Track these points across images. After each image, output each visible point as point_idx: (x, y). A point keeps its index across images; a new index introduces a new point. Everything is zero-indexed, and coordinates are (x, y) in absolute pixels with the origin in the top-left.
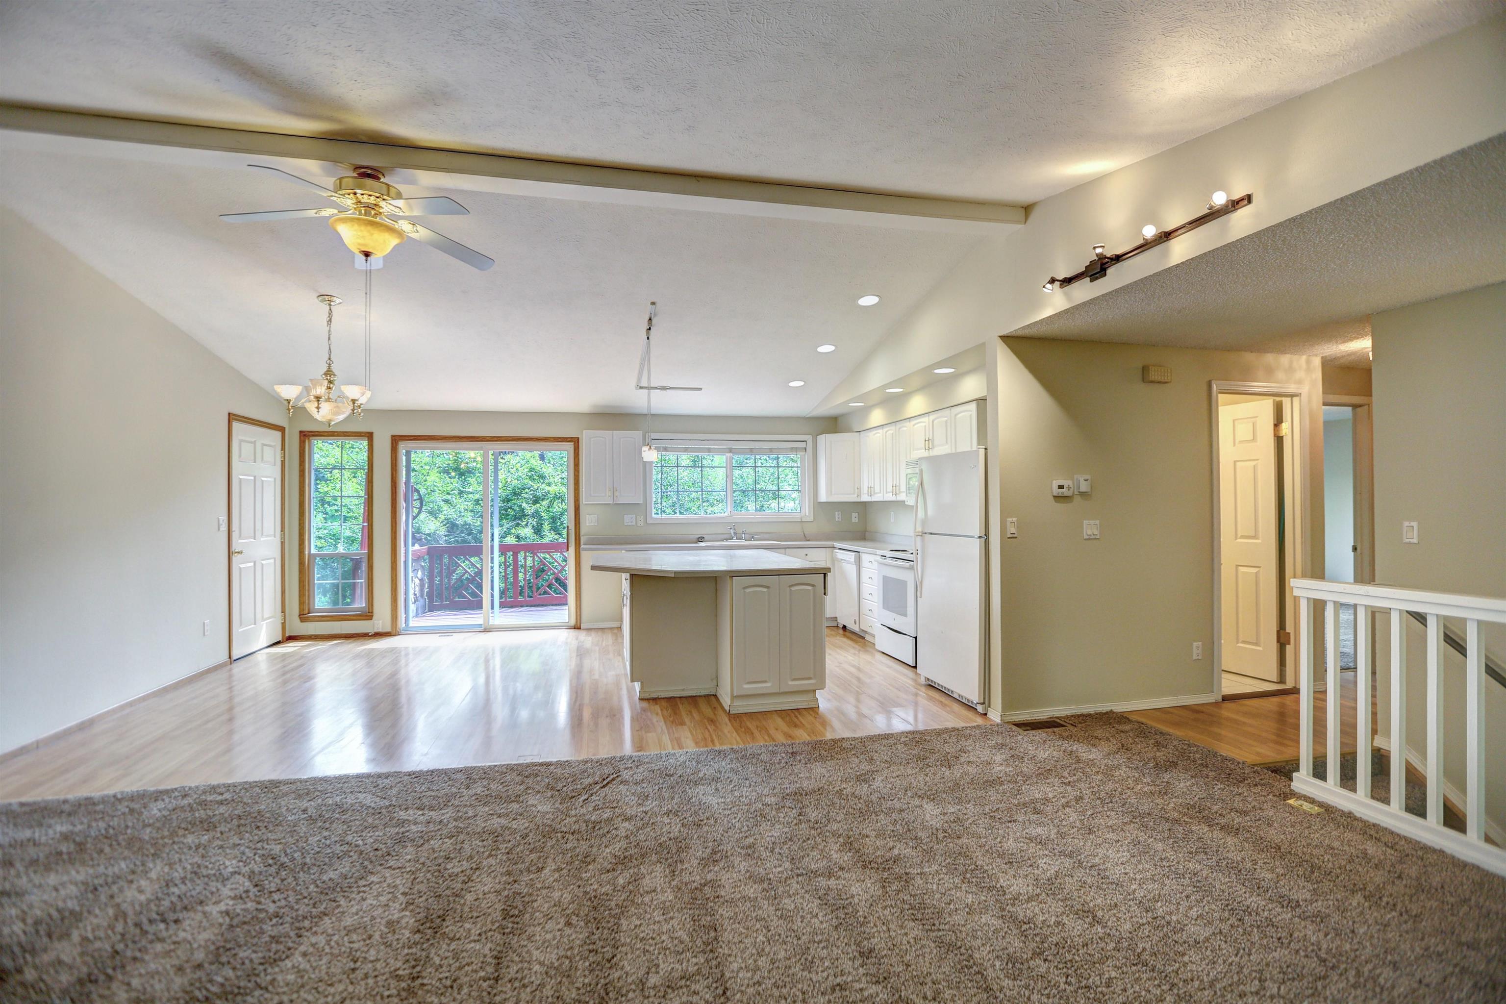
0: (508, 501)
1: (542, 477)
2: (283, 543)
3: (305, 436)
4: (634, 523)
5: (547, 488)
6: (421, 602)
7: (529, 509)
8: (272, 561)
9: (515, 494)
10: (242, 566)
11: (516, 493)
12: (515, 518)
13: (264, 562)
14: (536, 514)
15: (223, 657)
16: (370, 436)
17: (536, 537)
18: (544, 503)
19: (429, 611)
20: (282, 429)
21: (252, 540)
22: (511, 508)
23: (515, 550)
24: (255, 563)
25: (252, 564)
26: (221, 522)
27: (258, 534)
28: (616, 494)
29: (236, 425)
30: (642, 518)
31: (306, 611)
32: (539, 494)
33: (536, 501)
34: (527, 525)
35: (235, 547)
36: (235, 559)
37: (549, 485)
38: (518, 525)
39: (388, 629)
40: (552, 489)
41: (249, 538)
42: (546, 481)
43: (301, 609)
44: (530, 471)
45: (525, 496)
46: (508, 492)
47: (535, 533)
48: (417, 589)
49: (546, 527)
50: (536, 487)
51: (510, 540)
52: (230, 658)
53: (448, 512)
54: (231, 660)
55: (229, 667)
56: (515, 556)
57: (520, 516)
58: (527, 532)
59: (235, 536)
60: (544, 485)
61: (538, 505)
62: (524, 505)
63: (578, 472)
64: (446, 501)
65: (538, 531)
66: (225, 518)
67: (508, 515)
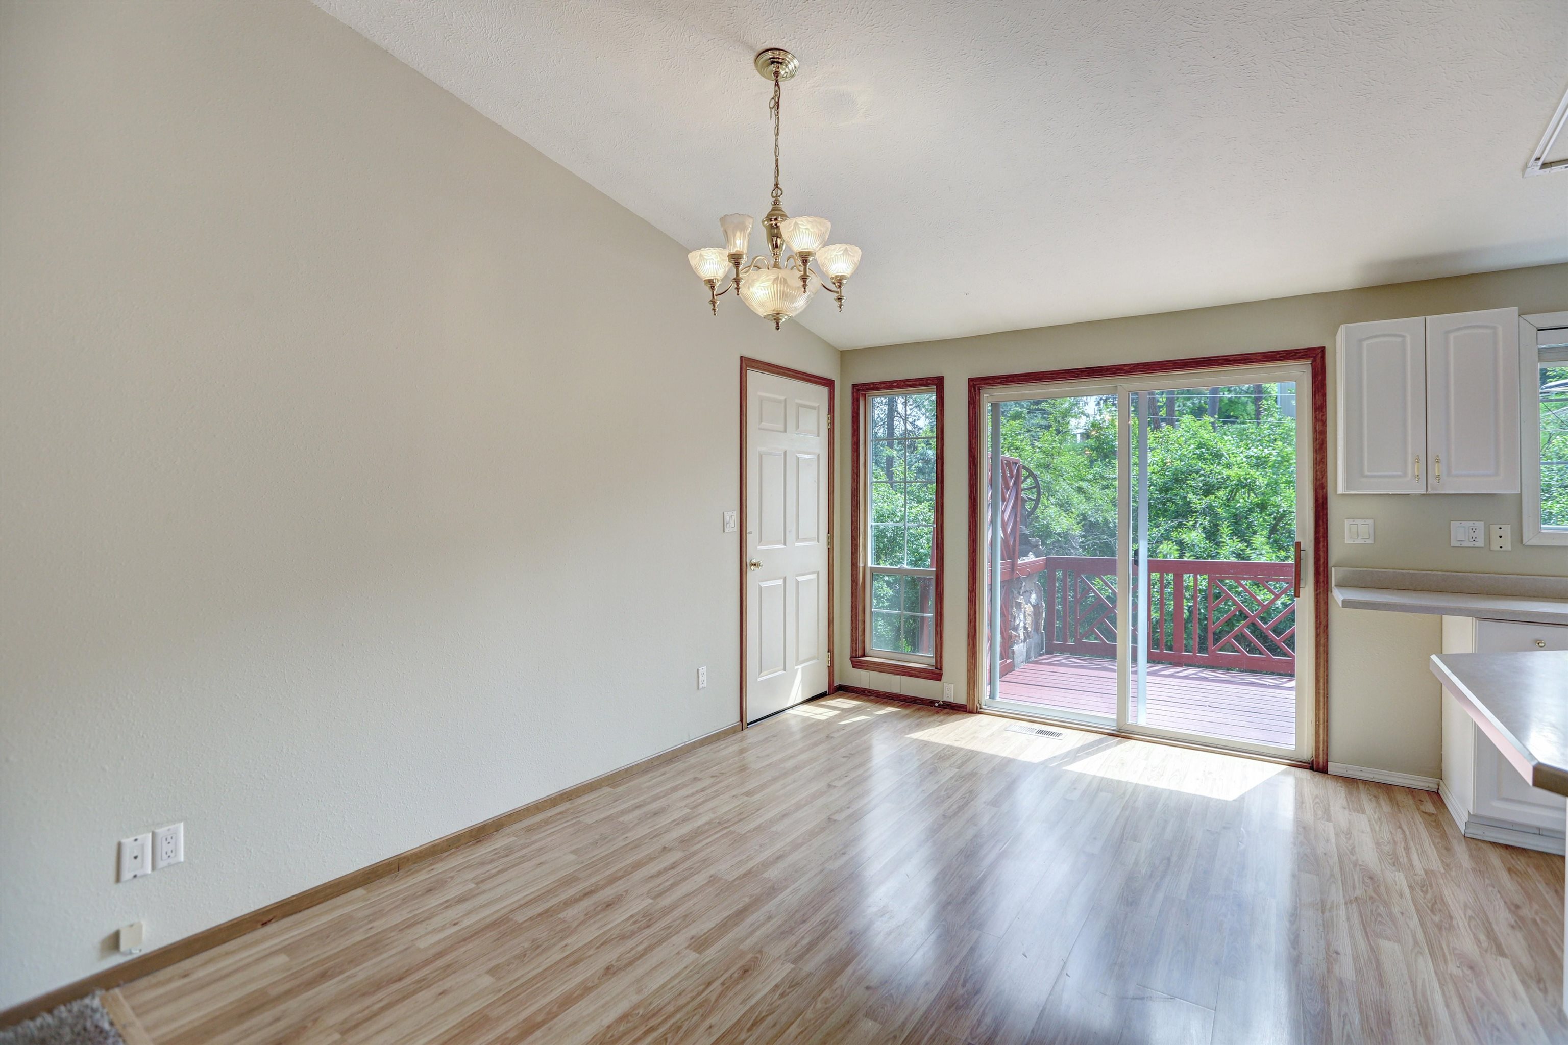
0: (1167, 490)
1: (1218, 456)
2: (830, 551)
3: (861, 391)
4: (1480, 543)
5: (1226, 472)
6: (1035, 639)
7: (1198, 502)
8: (814, 576)
9: (1177, 481)
10: (763, 584)
11: (1179, 479)
12: (1177, 515)
13: (800, 579)
14: (1209, 511)
15: (733, 719)
16: (937, 383)
17: (1208, 544)
18: (1221, 493)
19: (1048, 653)
20: (829, 383)
21: (781, 546)
22: (1170, 500)
23: (1179, 569)
24: (785, 579)
25: (781, 582)
26: (727, 518)
27: (791, 537)
28: (1435, 470)
29: (753, 376)
30: (1507, 530)
31: (860, 653)
32: (1212, 480)
33: (1208, 490)
34: (1194, 526)
35: (752, 555)
36: (752, 575)
37: (1228, 466)
38: (1180, 525)
39: (962, 700)
40: (1233, 472)
41: (778, 543)
42: (1224, 461)
43: (854, 649)
44: (1199, 447)
45: (1192, 483)
46: (1167, 478)
47: (1207, 538)
48: (1029, 620)
49: (1225, 529)
50: (1208, 470)
51: (1169, 551)
52: (741, 720)
53: (1080, 505)
54: (744, 724)
55: (739, 735)
56: (1178, 579)
57: (1185, 512)
58: (1195, 536)
59: (751, 539)
60: (1220, 468)
61: (1212, 497)
62: (1190, 496)
63: (1324, 423)
64: (1080, 490)
65: (1212, 534)
66: (736, 515)
67: (1166, 511)
